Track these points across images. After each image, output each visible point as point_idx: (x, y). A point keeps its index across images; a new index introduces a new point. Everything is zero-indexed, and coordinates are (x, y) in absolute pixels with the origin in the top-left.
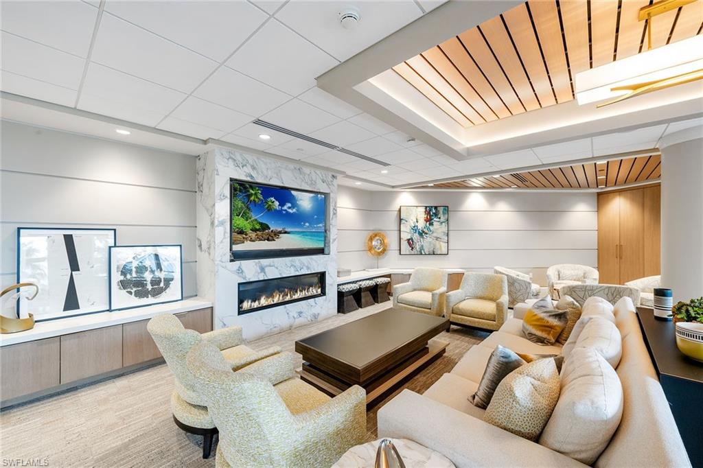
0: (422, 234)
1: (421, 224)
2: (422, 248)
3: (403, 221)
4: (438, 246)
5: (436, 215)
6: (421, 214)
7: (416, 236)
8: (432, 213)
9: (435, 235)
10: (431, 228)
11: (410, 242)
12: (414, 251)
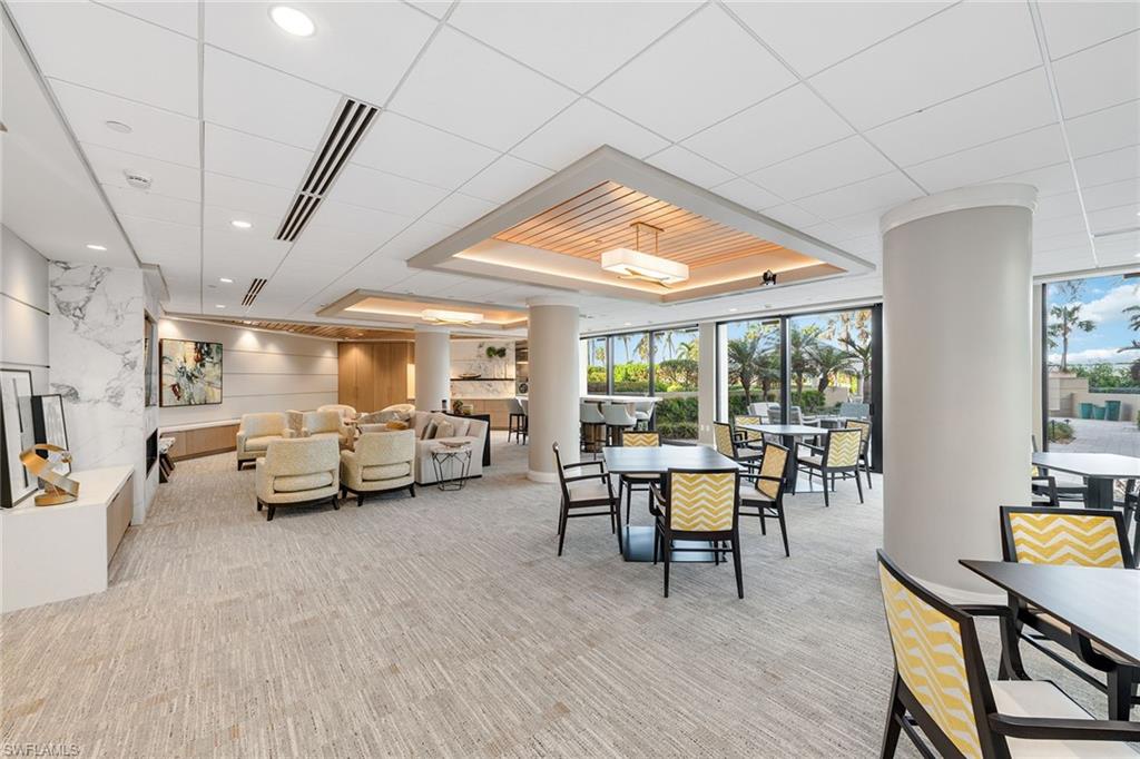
0: (190, 378)
1: (190, 366)
2: (191, 396)
3: (166, 361)
4: (211, 394)
5: (208, 353)
6: (189, 351)
7: (183, 381)
8: (203, 351)
9: (206, 379)
10: (202, 370)
11: (176, 389)
12: (181, 402)
